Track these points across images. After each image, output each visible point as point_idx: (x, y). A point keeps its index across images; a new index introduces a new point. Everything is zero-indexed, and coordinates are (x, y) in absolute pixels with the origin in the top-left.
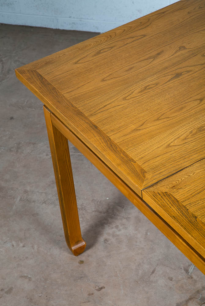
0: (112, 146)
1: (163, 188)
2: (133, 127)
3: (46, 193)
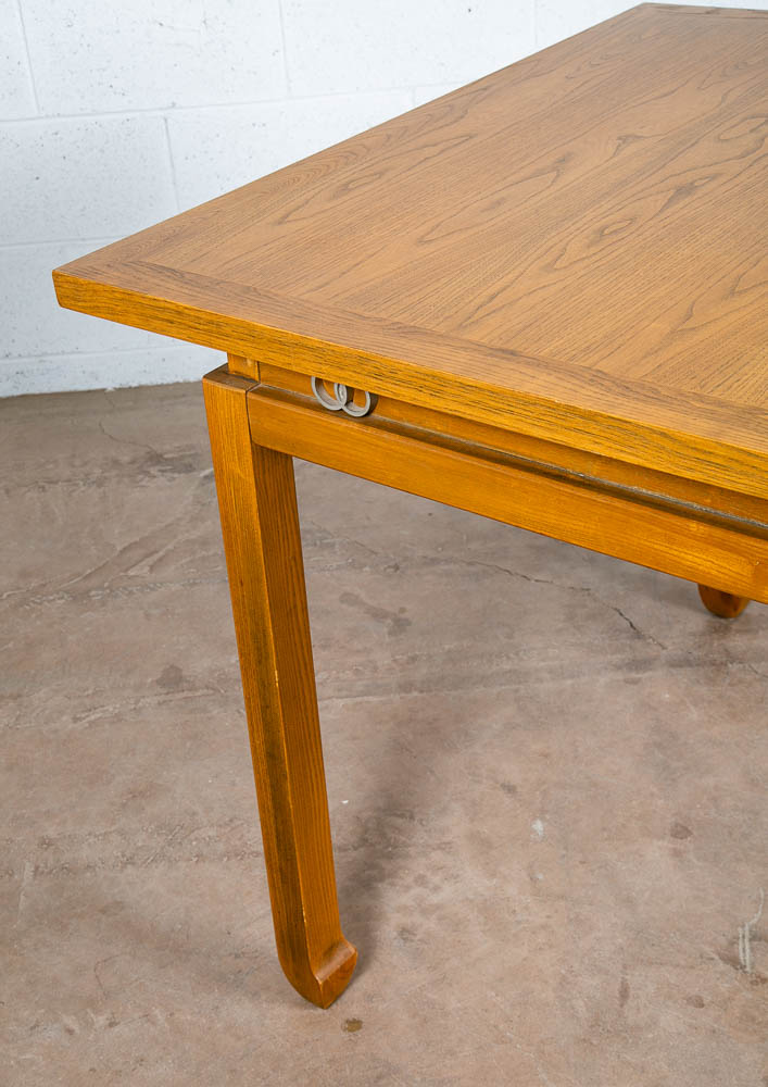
3: (121, 833)
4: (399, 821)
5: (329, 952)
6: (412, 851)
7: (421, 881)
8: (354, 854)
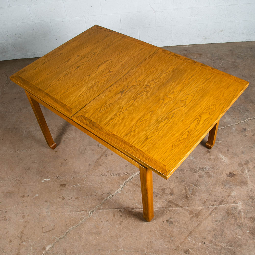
0: (56, 101)
1: (80, 114)
2: (64, 91)
3: (36, 127)
4: (67, 127)
5: (52, 144)
6: (68, 131)
7: (68, 134)
8: (61, 131)
